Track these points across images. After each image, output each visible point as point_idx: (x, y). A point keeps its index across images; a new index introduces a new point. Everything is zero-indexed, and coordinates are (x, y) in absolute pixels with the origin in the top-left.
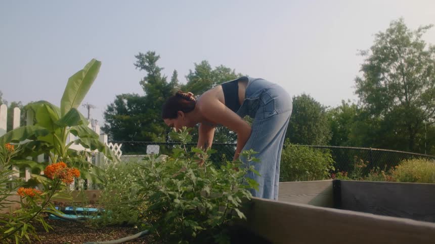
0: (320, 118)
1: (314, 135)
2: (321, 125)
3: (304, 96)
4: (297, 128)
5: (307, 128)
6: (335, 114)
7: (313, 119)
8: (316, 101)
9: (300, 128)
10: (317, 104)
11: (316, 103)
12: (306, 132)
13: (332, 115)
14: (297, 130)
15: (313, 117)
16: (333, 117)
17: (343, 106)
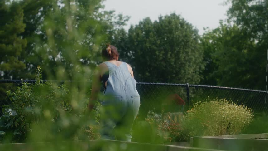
0: (192, 43)
1: (182, 64)
2: (193, 51)
3: (174, 15)
4: (161, 55)
5: (173, 55)
6: (213, 37)
7: (183, 43)
8: (187, 22)
9: (165, 54)
10: (189, 26)
11: (187, 24)
12: (173, 60)
13: (208, 39)
14: (161, 58)
15: (183, 41)
16: (211, 41)
17: (220, 28)
